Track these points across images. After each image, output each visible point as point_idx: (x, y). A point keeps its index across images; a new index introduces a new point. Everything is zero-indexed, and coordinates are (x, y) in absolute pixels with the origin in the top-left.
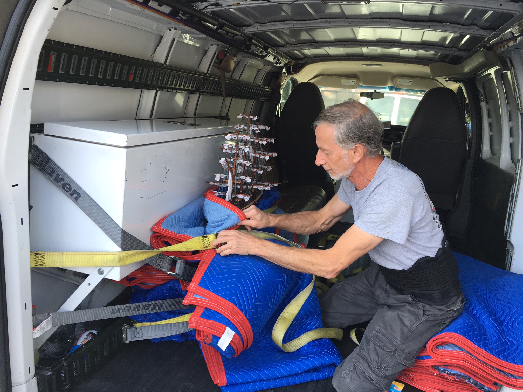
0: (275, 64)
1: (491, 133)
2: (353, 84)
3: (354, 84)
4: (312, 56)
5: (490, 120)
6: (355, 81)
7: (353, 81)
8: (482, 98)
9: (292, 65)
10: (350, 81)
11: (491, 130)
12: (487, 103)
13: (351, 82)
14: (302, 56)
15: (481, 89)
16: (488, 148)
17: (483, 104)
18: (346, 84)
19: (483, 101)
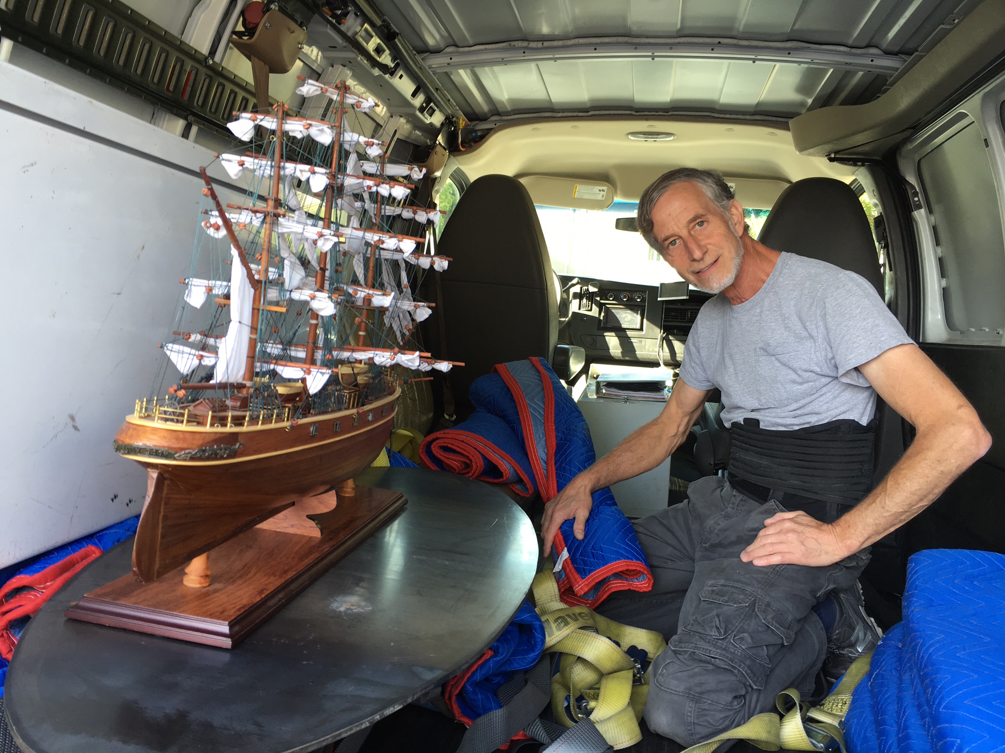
0: (418, 113)
1: (944, 283)
2: (600, 197)
3: (603, 196)
4: (509, 108)
5: (939, 250)
6: (605, 188)
7: (601, 188)
8: (916, 199)
9: (461, 127)
10: (595, 190)
11: (943, 274)
12: (930, 211)
13: (597, 191)
14: (485, 108)
15: (912, 179)
16: (939, 317)
17: (920, 216)
18: (586, 197)
19: (919, 207)
